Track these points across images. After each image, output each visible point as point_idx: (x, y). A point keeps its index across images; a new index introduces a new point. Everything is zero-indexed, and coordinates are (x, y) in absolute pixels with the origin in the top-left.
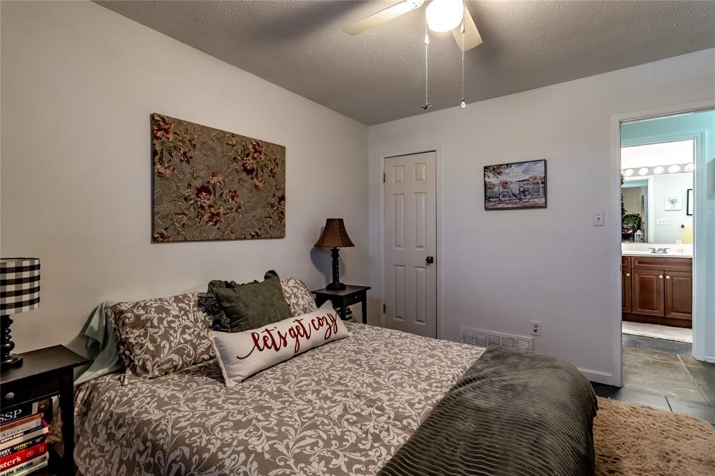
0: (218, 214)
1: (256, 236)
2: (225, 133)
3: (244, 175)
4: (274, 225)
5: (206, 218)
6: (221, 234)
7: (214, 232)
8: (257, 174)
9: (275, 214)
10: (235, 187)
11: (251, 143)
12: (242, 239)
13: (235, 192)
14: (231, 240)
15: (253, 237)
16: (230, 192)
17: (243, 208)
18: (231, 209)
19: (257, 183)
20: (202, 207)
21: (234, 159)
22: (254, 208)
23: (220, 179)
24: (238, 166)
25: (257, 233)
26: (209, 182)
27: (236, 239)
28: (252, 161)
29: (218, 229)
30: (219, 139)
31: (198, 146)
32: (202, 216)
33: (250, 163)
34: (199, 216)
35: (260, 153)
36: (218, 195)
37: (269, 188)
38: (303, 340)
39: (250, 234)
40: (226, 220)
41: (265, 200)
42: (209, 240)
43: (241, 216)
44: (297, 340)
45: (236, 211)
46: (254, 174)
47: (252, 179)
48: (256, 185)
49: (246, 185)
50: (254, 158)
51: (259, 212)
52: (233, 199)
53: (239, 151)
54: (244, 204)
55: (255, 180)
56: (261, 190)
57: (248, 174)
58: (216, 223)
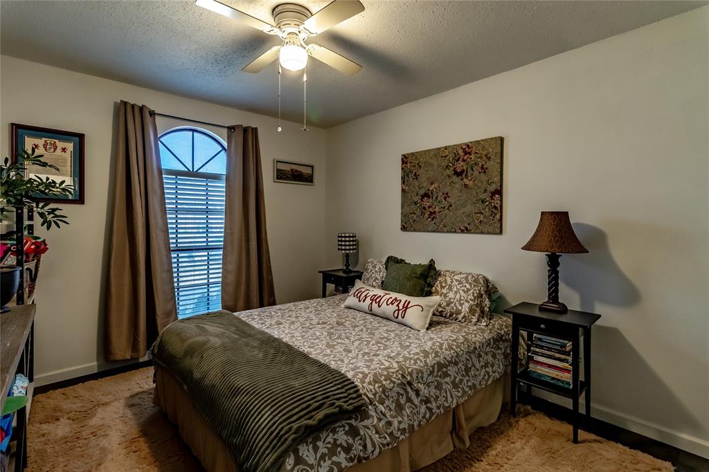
0: (434, 213)
1: (466, 230)
2: (439, 149)
3: (455, 178)
4: (485, 220)
5: (426, 215)
6: (437, 227)
7: (432, 226)
8: (466, 175)
9: (487, 210)
10: (447, 189)
11: (462, 148)
12: (453, 232)
13: (447, 194)
14: (444, 232)
15: (462, 231)
16: (443, 194)
17: (453, 206)
18: (445, 207)
19: (467, 182)
20: (424, 208)
21: (447, 167)
22: (463, 206)
23: (436, 185)
24: (450, 172)
25: (466, 228)
26: (429, 190)
27: (448, 232)
28: (462, 164)
29: (435, 223)
30: (435, 155)
31: (423, 166)
32: (425, 214)
33: (460, 166)
34: (423, 214)
35: (470, 154)
36: (434, 198)
37: (479, 185)
38: (375, 306)
39: (460, 229)
40: (440, 216)
41: (474, 197)
42: (428, 231)
43: (452, 213)
44: (371, 303)
45: (448, 209)
46: (464, 175)
47: (462, 179)
48: (465, 185)
49: (457, 186)
50: (464, 161)
51: (469, 208)
52: (445, 200)
53: (451, 159)
54: (455, 202)
55: (465, 180)
56: (471, 188)
57: (458, 176)
58: (433, 220)
